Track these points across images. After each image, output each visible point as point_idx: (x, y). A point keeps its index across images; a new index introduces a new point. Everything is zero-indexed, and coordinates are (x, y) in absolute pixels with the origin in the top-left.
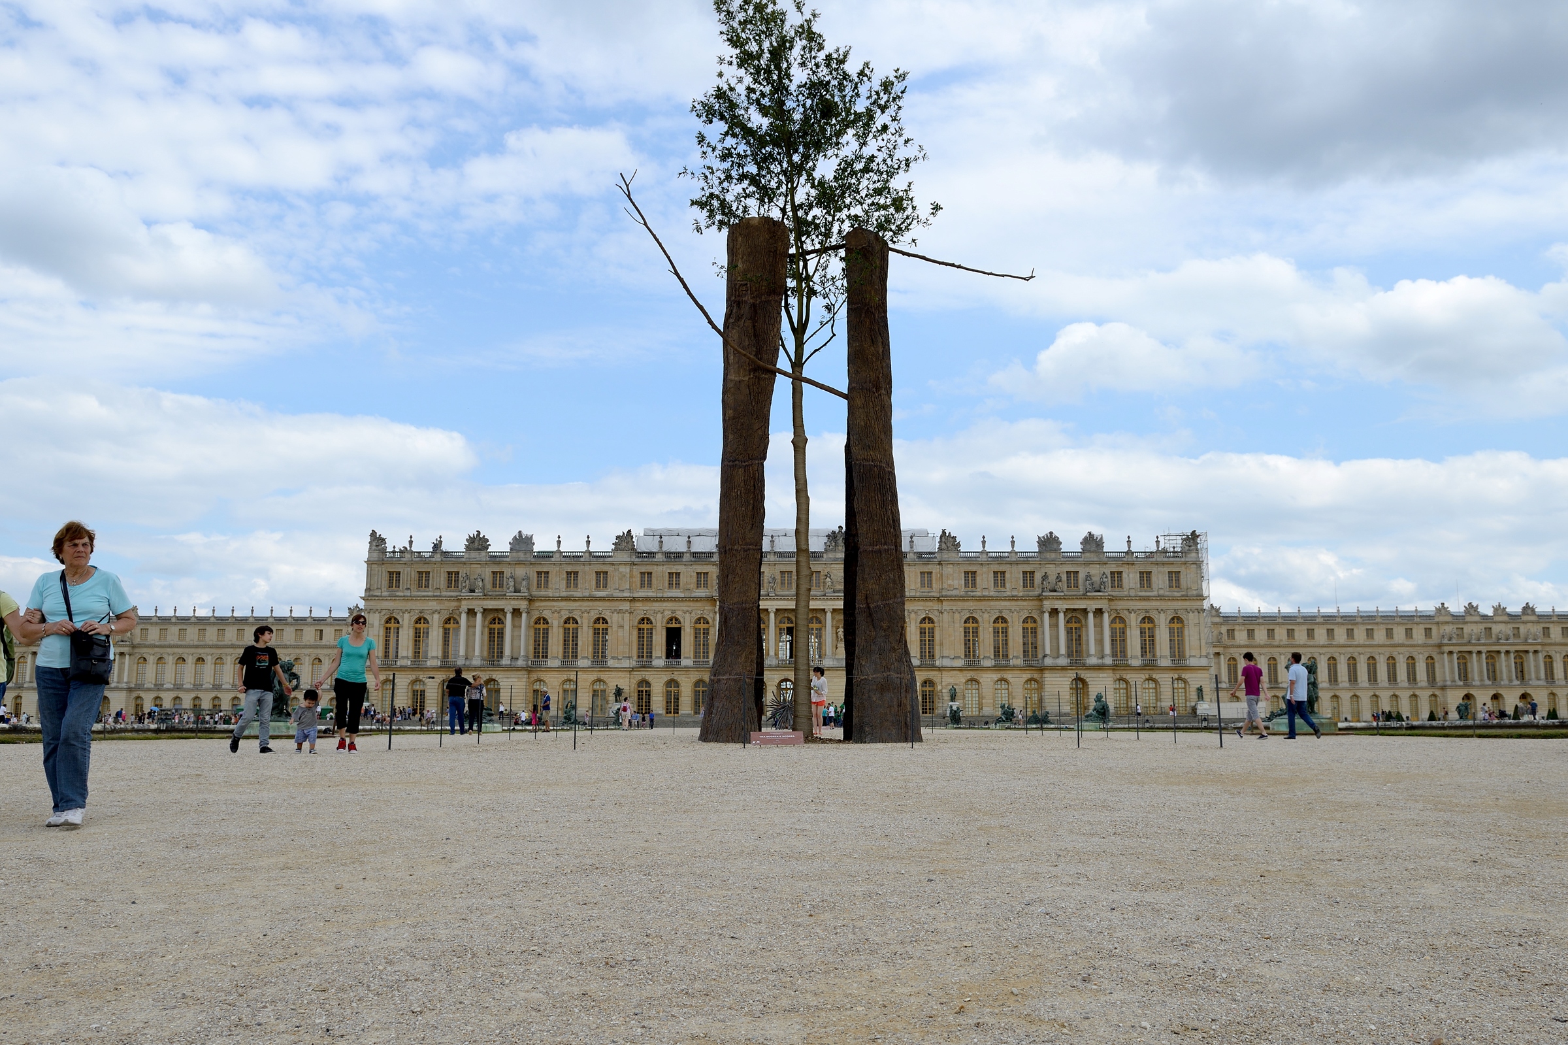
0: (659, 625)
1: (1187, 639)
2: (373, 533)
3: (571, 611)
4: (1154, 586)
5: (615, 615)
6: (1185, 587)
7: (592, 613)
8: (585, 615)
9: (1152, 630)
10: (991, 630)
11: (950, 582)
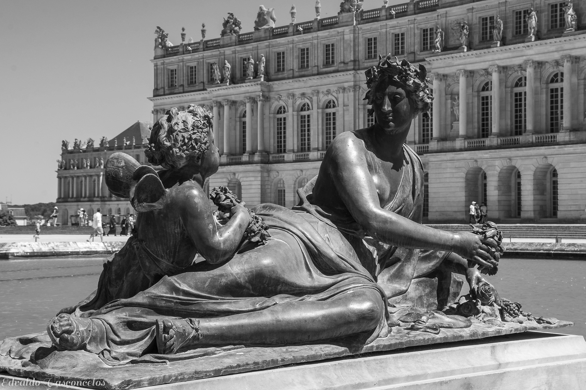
2: (159, 30)
3: (303, 94)
5: (341, 95)
7: (321, 95)
8: (316, 98)
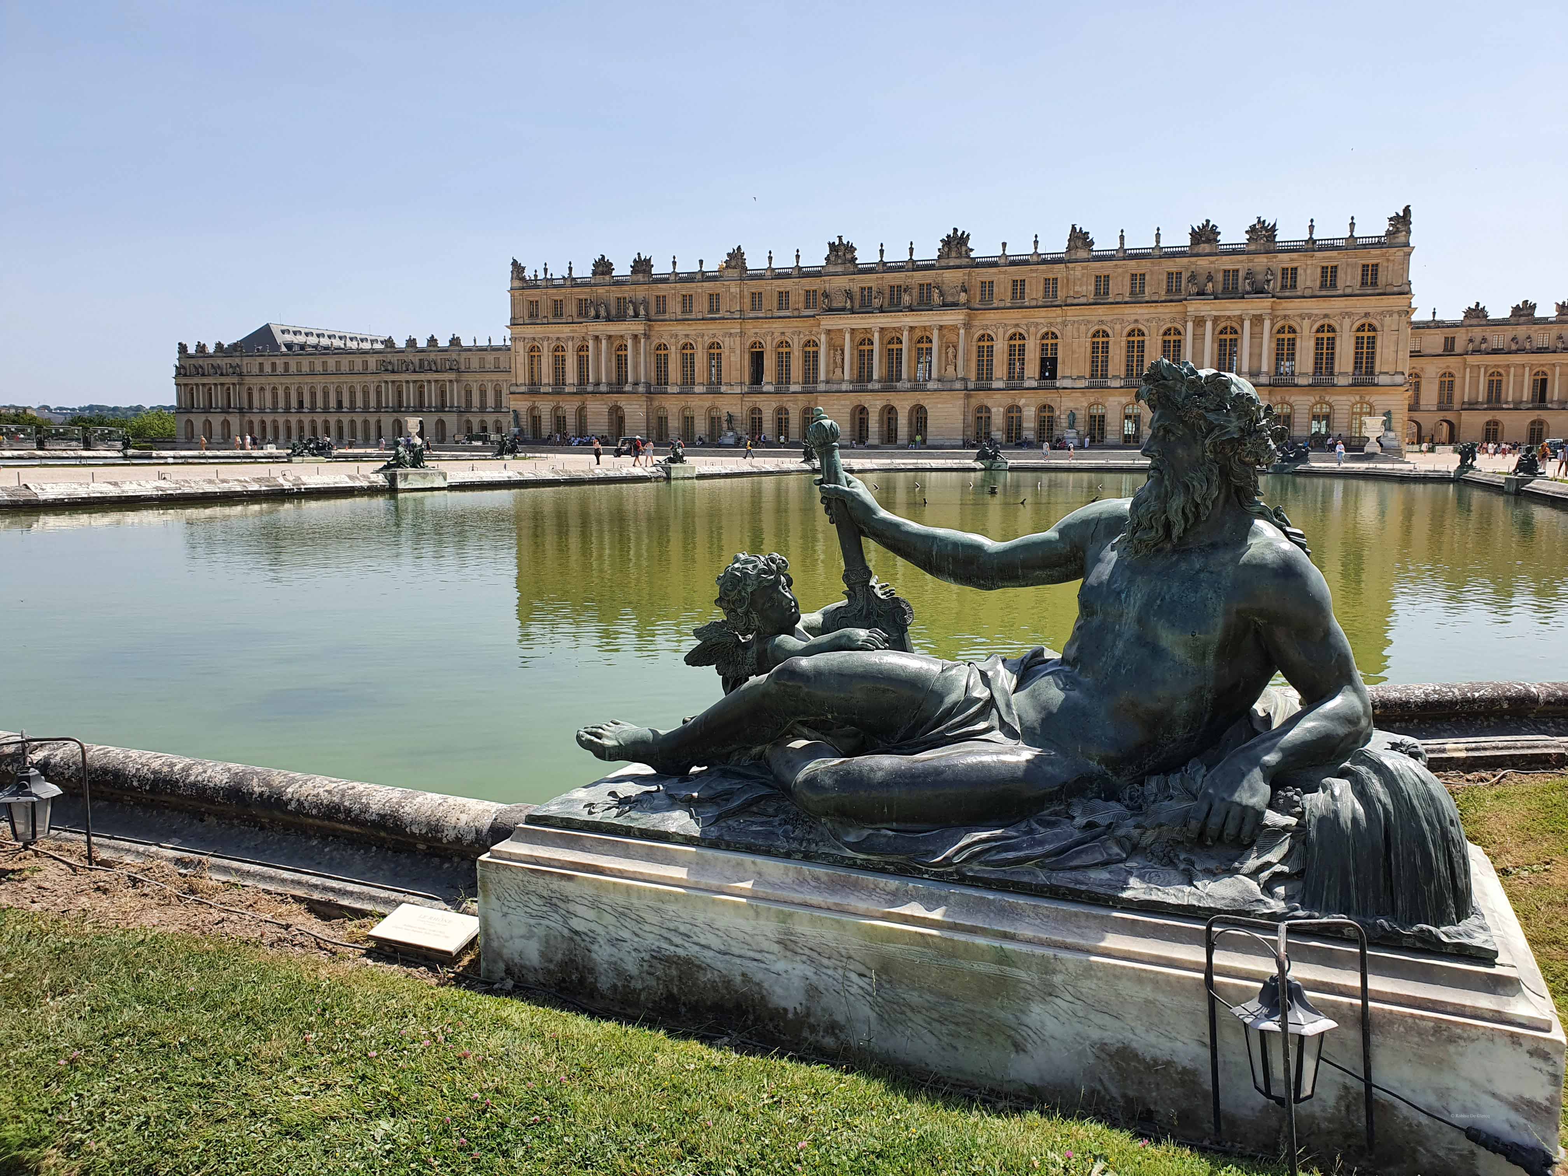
0: (769, 348)
1: (1378, 350)
2: (513, 263)
3: (687, 336)
4: (1340, 284)
5: (727, 339)
6: (1384, 283)
7: (706, 338)
8: (700, 339)
9: (1332, 341)
10: (1124, 344)
11: (1077, 288)
